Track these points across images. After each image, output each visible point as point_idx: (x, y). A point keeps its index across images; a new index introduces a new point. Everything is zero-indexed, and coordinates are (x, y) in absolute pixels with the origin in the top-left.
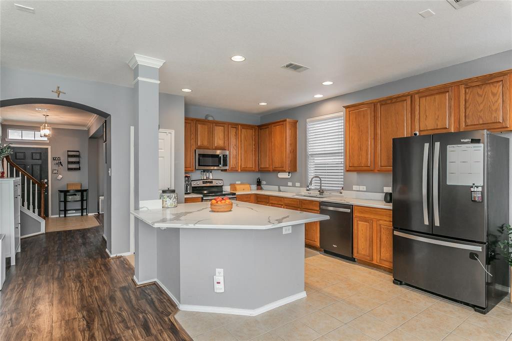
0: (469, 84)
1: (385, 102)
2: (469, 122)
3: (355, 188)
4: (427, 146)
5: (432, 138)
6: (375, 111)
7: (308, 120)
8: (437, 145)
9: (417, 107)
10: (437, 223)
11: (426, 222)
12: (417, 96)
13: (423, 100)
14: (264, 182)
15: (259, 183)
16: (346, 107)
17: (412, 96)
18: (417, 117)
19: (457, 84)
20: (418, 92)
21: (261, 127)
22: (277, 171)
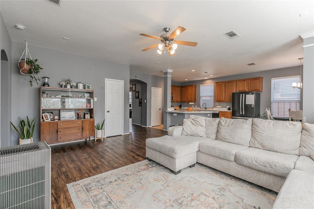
0: (251, 79)
1: (228, 82)
2: (251, 89)
3: (217, 107)
4: (241, 95)
5: (242, 93)
6: (225, 84)
7: (200, 85)
8: (244, 94)
9: (238, 84)
10: (244, 114)
11: (241, 114)
12: (238, 81)
13: (239, 82)
14: (182, 106)
15: (180, 106)
16: (216, 83)
17: (236, 81)
18: (238, 87)
19: (248, 79)
20: (238, 80)
21: (182, 87)
22: (189, 102)
